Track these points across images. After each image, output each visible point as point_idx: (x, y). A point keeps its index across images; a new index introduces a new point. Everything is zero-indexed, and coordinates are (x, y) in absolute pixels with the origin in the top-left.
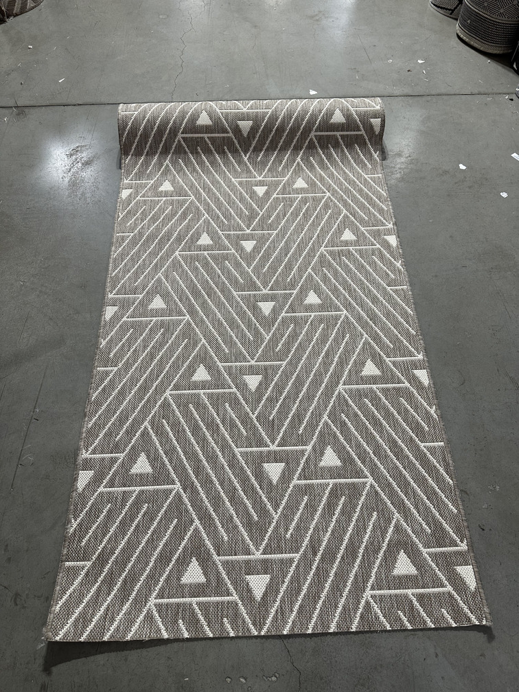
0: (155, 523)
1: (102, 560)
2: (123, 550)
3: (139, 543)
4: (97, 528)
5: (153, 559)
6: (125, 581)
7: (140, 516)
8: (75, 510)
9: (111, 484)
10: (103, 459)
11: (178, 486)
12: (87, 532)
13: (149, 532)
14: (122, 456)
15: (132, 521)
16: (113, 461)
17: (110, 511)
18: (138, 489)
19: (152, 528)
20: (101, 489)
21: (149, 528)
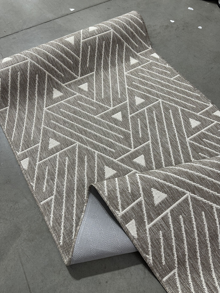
0: (194, 222)
1: (182, 263)
2: (189, 250)
3: (194, 239)
4: (165, 249)
5: (208, 242)
6: (202, 264)
7: (182, 224)
8: (144, 249)
9: (151, 219)
10: (133, 208)
11: (188, 194)
12: (161, 256)
13: (195, 229)
14: (141, 198)
15: (181, 230)
16: (139, 205)
17: (164, 236)
18: (168, 211)
19: (195, 226)
20: (148, 227)
21: (193, 227)
